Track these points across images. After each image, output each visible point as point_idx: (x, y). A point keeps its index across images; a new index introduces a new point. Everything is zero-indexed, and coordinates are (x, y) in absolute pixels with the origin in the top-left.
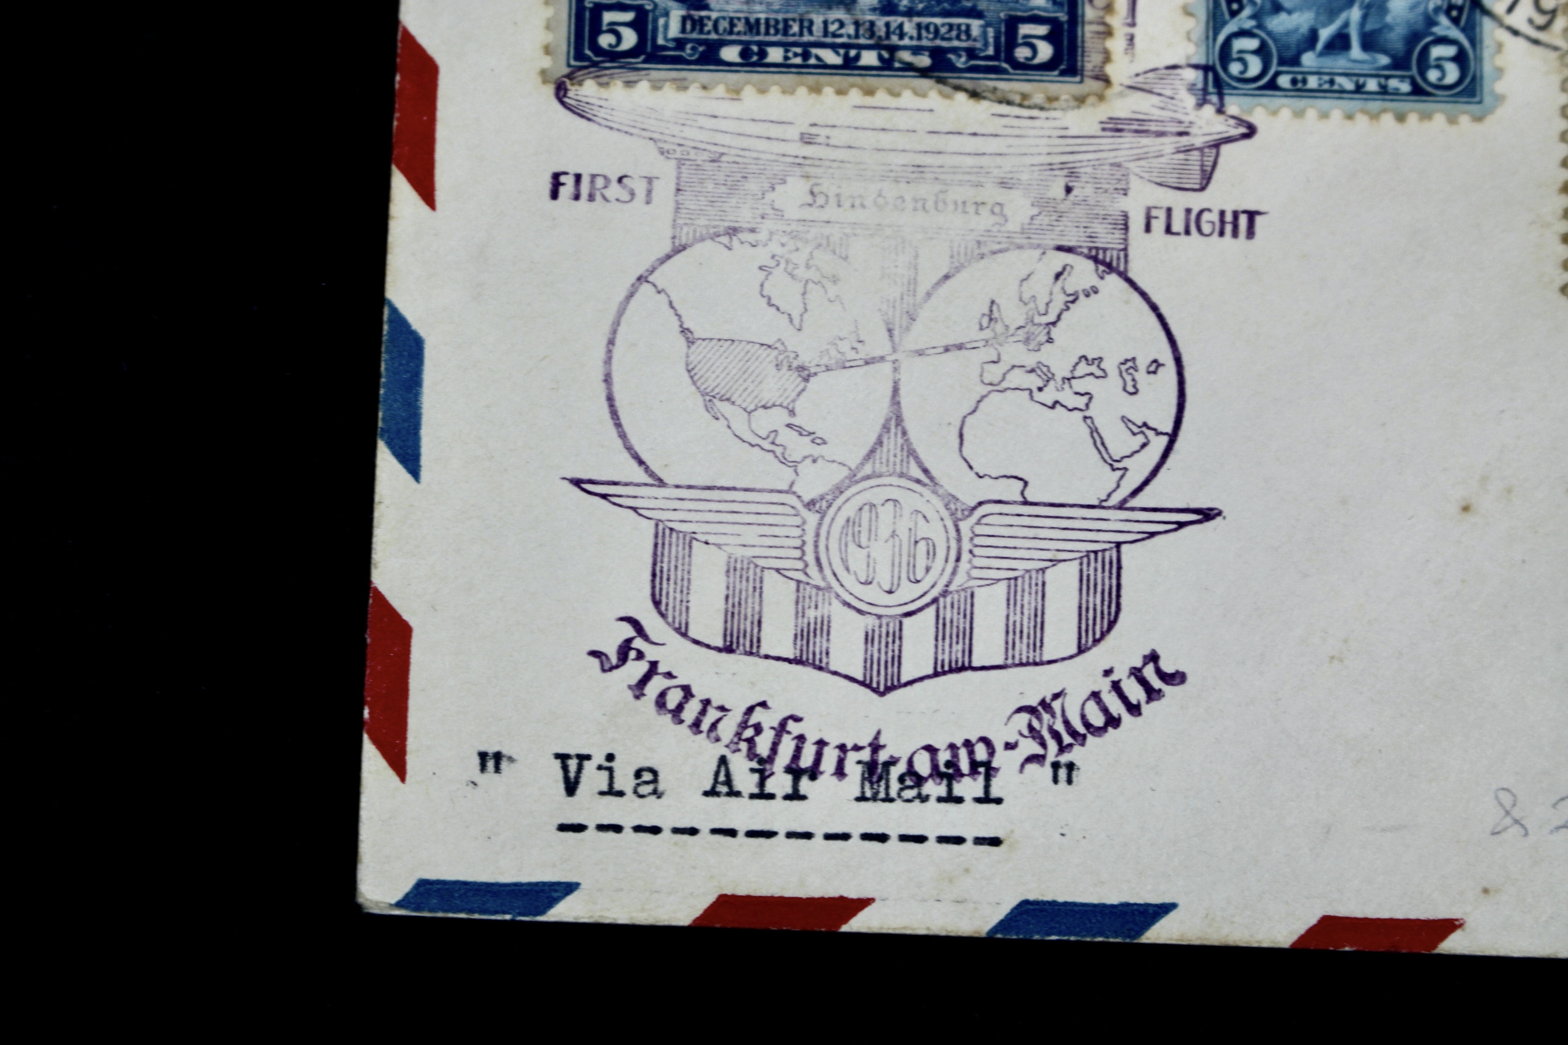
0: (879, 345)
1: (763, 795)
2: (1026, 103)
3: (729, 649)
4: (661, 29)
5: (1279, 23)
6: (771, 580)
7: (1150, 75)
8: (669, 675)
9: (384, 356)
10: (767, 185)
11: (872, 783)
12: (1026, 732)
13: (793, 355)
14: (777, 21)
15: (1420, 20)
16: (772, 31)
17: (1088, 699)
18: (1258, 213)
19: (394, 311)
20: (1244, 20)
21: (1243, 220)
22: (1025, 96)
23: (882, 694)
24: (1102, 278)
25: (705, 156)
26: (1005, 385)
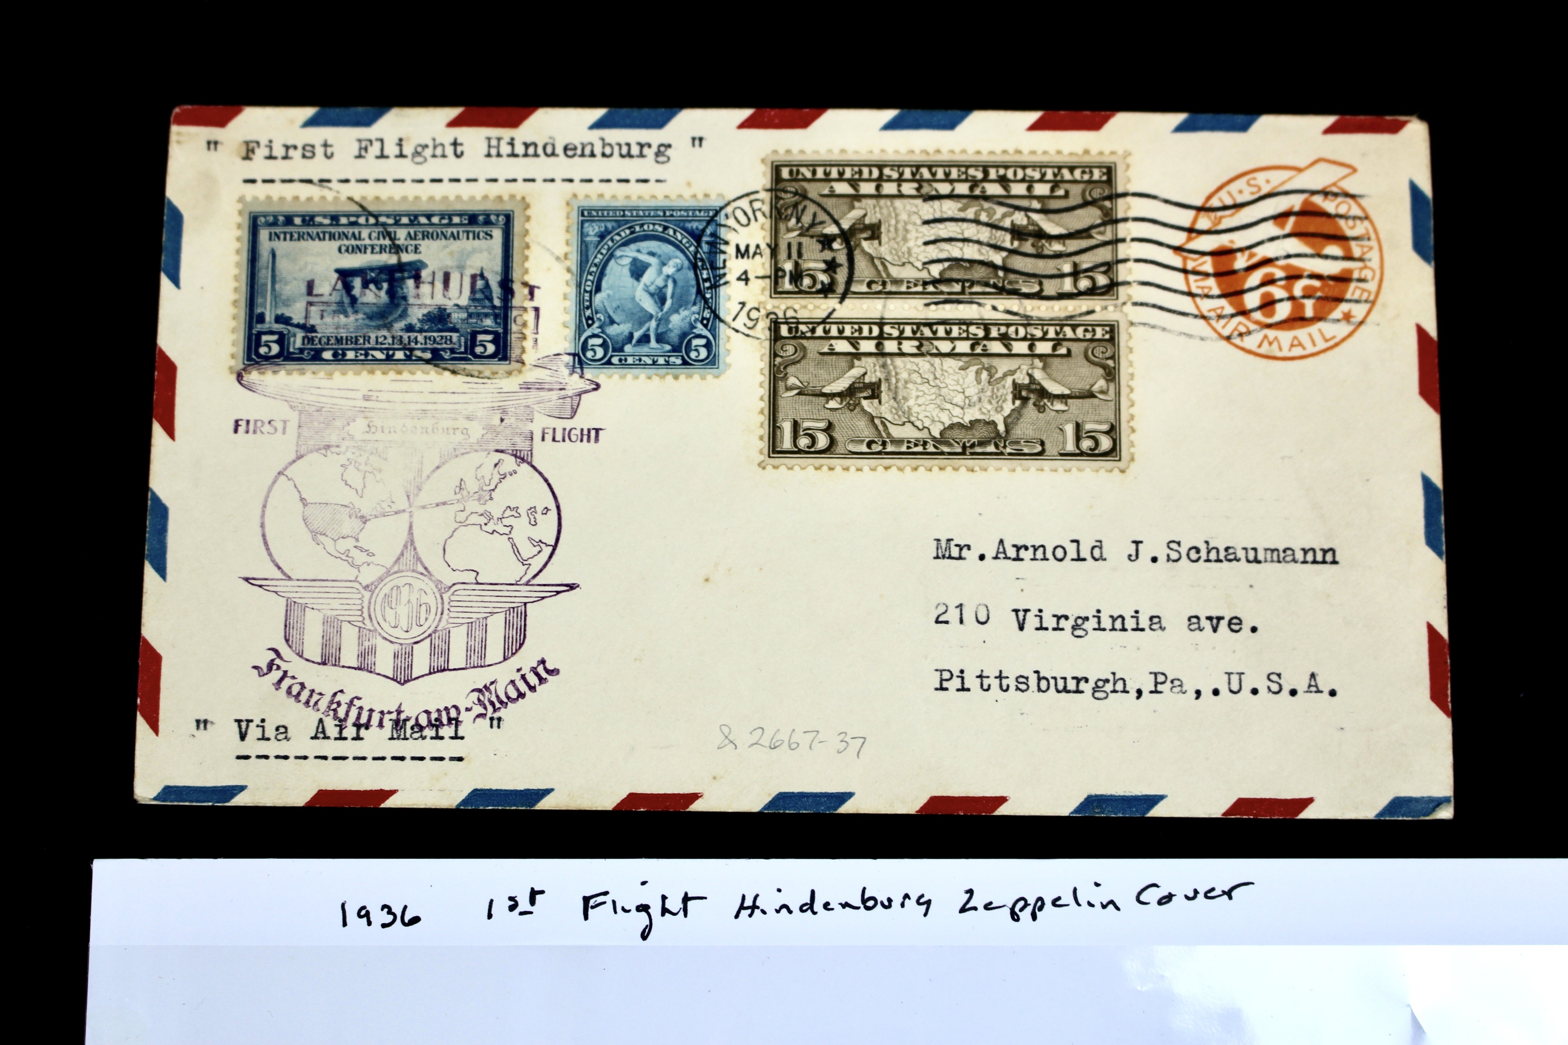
0: (402, 503)
1: (341, 738)
2: (481, 376)
3: (324, 663)
4: (292, 344)
5: (612, 330)
6: (345, 626)
7: (545, 359)
8: (293, 677)
9: (148, 517)
10: (345, 423)
11: (397, 731)
12: (476, 702)
13: (358, 510)
14: (352, 337)
15: (687, 326)
16: (349, 343)
17: (509, 684)
18: (601, 429)
19: (154, 494)
20: (595, 329)
21: (593, 433)
22: (480, 372)
23: (403, 684)
24: (519, 466)
25: (314, 408)
26: (467, 522)
